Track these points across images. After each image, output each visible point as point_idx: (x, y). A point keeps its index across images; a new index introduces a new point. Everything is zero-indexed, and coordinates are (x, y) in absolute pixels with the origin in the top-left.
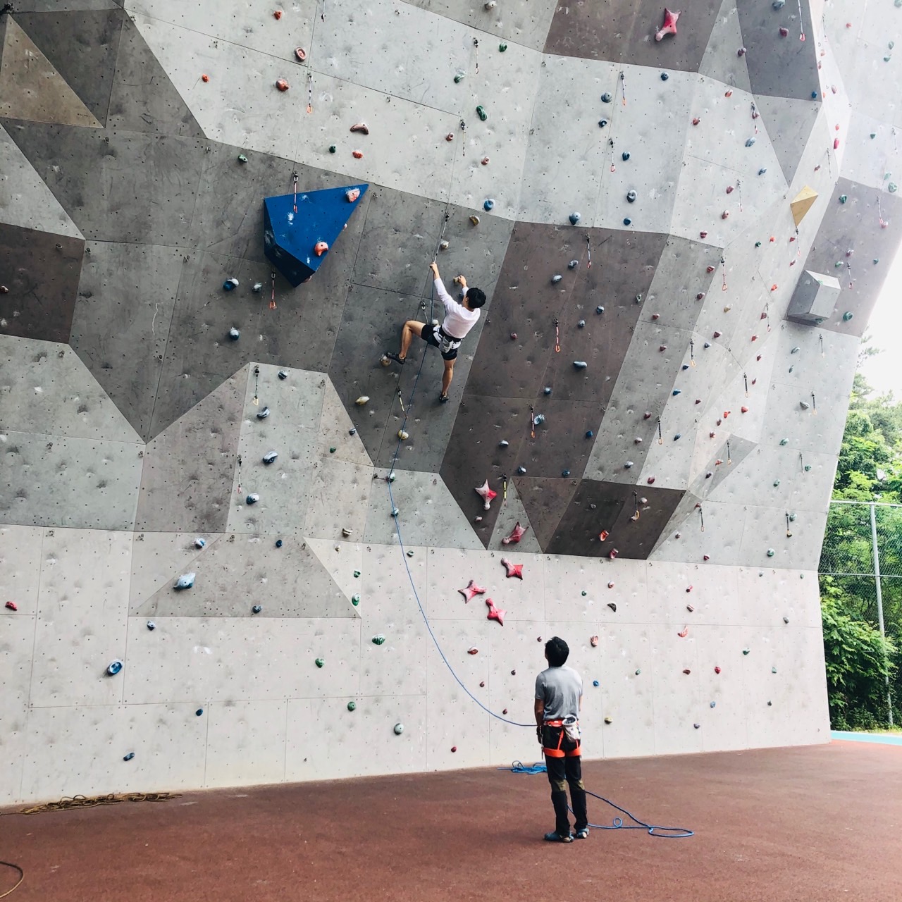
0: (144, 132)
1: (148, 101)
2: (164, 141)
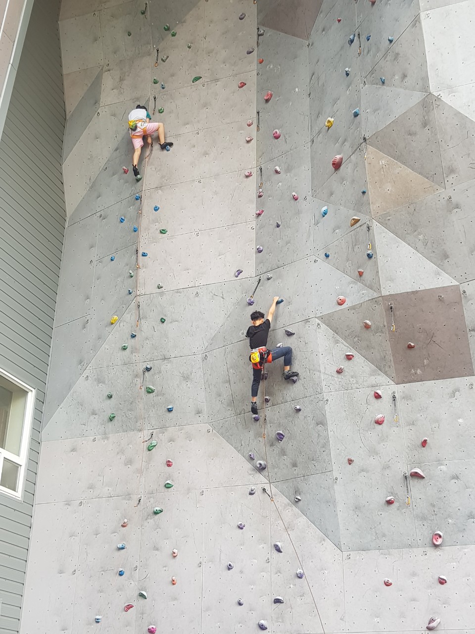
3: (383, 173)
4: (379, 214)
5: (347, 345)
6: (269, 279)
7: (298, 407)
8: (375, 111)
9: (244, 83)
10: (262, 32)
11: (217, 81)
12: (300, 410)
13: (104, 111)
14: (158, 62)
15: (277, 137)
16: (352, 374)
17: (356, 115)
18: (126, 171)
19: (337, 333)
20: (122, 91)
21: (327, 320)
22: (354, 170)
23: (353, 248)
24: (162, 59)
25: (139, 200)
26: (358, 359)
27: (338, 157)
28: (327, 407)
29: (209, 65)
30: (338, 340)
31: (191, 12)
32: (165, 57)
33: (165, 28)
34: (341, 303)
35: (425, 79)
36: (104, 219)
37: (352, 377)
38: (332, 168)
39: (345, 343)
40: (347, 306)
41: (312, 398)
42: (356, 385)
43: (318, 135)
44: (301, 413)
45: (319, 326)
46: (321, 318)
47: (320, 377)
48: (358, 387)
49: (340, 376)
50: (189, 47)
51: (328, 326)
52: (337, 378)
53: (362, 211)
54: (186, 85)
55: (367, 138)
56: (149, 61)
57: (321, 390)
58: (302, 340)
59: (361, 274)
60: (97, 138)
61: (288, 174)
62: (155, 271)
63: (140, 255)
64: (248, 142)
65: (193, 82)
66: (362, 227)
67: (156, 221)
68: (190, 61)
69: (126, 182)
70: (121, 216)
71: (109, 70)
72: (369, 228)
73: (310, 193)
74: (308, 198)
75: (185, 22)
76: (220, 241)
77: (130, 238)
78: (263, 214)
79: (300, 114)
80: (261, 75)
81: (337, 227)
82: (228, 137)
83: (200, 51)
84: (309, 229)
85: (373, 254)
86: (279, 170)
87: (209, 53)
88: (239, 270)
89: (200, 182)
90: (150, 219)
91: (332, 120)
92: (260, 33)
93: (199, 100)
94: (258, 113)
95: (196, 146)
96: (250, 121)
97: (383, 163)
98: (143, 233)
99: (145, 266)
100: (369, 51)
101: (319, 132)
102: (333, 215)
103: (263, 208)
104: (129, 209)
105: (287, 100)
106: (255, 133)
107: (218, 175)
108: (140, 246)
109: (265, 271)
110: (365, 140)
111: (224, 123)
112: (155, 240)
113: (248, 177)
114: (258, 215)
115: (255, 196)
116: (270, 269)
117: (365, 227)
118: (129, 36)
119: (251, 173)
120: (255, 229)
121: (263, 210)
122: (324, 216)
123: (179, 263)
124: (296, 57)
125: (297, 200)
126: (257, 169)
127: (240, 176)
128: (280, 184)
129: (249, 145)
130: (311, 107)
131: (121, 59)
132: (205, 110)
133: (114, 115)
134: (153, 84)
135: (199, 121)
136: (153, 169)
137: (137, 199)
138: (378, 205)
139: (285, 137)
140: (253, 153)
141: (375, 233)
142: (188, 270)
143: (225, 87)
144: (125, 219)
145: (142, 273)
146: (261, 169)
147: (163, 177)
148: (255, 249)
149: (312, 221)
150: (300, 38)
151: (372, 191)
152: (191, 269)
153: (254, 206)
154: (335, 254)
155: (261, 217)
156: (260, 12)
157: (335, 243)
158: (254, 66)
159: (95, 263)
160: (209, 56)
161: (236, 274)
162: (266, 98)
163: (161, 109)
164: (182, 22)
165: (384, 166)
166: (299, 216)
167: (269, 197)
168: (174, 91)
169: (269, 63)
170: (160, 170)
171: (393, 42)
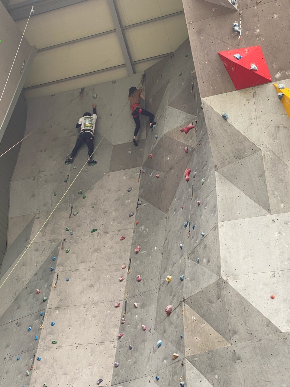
0: (250, 340)
1: (246, 321)
2: (261, 342)
3: (193, 325)
4: (189, 355)
8: (191, 280)
9: (124, 237)
10: (140, 202)
11: (107, 234)
14: (71, 215)
15: (139, 281)
17: (182, 280)
18: (38, 292)
20: (45, 234)
22: (177, 319)
23: (173, 377)
24: (74, 214)
25: (43, 316)
27: (169, 307)
29: (104, 221)
31: (97, 183)
32: (76, 213)
33: (79, 192)
35: (219, 267)
36: (19, 326)
38: (165, 314)
43: (163, 285)
50: (93, 207)
53: (180, 350)
54: (86, 234)
56: (65, 214)
60: (24, 265)
61: (142, 310)
62: (44, 373)
63: (36, 359)
64: (121, 281)
65: (91, 233)
66: (179, 362)
67: (51, 333)
68: (92, 217)
69: (37, 300)
70: (29, 326)
71: (39, 218)
72: (182, 364)
73: (153, 327)
74: (152, 330)
75: (92, 189)
76: (91, 354)
77: (32, 344)
78: (123, 337)
79: (155, 266)
80: (136, 233)
81: (165, 358)
82: (108, 275)
83: (99, 211)
84: (150, 355)
85: (184, 385)
86: (136, 305)
87: (105, 213)
88: (100, 380)
89: (84, 307)
90: (48, 331)
91: (170, 277)
92: (139, 203)
93: (93, 246)
94: (130, 260)
95: (86, 280)
96: (124, 266)
97: (194, 318)
98: (41, 342)
99: (37, 368)
100: (193, 237)
101: (164, 283)
102: (164, 348)
103: (123, 332)
104: (35, 321)
105: (149, 254)
106: (126, 275)
107: (97, 303)
108: (37, 352)
109: (117, 382)
110: (184, 300)
111: (107, 264)
112: (48, 348)
113: (116, 307)
114: (120, 337)
115: (119, 322)
116: (121, 382)
117: (180, 363)
118: (55, 196)
119: (119, 304)
120: (116, 348)
121: (123, 334)
122: (159, 347)
123: (61, 368)
124: (158, 225)
125: (145, 330)
126: (124, 302)
127: (112, 306)
128: (136, 316)
129: (121, 283)
130: (162, 262)
131: (48, 211)
132: (96, 253)
133: (37, 250)
134: (65, 231)
135: (91, 261)
136: (56, 294)
137: (41, 315)
138: (189, 348)
139: (144, 281)
140: (123, 290)
141: (186, 369)
142: (66, 375)
143: (112, 238)
144: (32, 329)
145: (35, 373)
146: (126, 302)
147: (61, 300)
148: (114, 364)
149: (152, 349)
150: (162, 211)
151: (186, 337)
152: (68, 374)
153: (117, 330)
154: (162, 378)
155: (121, 339)
156: (141, 188)
157: (163, 370)
158: (132, 225)
159: (7, 360)
160: (104, 215)
161: (98, 382)
162: (136, 250)
163: (67, 250)
164: (91, 189)
165: (194, 321)
166: (145, 344)
167: (128, 325)
168: (78, 238)
169: (142, 225)
170: (60, 295)
171: (204, 236)
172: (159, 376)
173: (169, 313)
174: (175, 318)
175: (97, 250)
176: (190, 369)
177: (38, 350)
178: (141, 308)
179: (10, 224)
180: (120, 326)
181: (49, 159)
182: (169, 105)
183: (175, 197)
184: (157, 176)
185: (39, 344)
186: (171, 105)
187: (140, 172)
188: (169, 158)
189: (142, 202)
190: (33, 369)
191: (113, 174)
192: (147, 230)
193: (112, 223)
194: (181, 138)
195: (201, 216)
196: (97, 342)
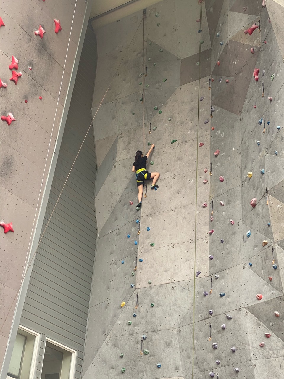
3: (279, 213)
4: (278, 240)
5: (266, 327)
6: (216, 279)
7: (237, 369)
8: (272, 172)
9: (202, 144)
11: (187, 143)
12: (238, 372)
13: (118, 164)
14: (151, 131)
15: (222, 181)
16: (270, 347)
17: (263, 173)
18: (131, 203)
19: (258, 319)
20: (129, 151)
21: (252, 310)
22: (263, 210)
23: (265, 261)
24: (153, 129)
25: (138, 224)
26: (274, 337)
27: (254, 200)
28: (255, 371)
29: (182, 132)
30: (259, 324)
32: (155, 128)
33: (155, 109)
34: (259, 299)
36: (119, 235)
37: (270, 350)
38: (251, 207)
39: (264, 326)
40: (263, 301)
41: (245, 363)
42: (273, 356)
43: (245, 182)
44: (239, 373)
45: (247, 314)
46: (248, 308)
47: (249, 349)
48: (275, 357)
49: (262, 349)
50: (170, 121)
51: (252, 314)
52: (260, 350)
53: (269, 237)
54: (167, 146)
55: (268, 190)
56: (145, 130)
57: (251, 358)
58: (237, 322)
59: (271, 279)
60: (115, 182)
61: (228, 206)
62: (147, 272)
63: (138, 260)
64: (205, 183)
65: (171, 144)
66: (269, 248)
67: (148, 237)
68: (170, 129)
69: (131, 211)
70: (128, 234)
71: (122, 137)
72: (273, 249)
73: (241, 220)
74: (240, 223)
75: (167, 104)
76: (187, 251)
77: (132, 249)
78: (213, 233)
79: (235, 166)
80: (213, 138)
81: (256, 246)
82: (192, 180)
83: (176, 123)
84: (240, 245)
85: (276, 267)
86: (222, 203)
87: (181, 124)
88: (198, 272)
89: (175, 211)
90: (145, 236)
91: (251, 173)
92: (212, 110)
93: (175, 156)
94: (211, 164)
95: (173, 187)
96: (206, 169)
97: (279, 207)
98: (140, 246)
99: (141, 269)
100: (269, 132)
101: (245, 180)
102: (254, 237)
103: (213, 229)
104: (132, 229)
105: (228, 156)
106: (209, 177)
107: (186, 206)
108: (138, 255)
109: (214, 272)
110: (267, 191)
111: (190, 171)
112: (147, 251)
113: (204, 207)
114: (211, 233)
115: (209, 220)
116: (217, 272)
117: (271, 248)
118: (133, 115)
119: (206, 205)
120: (208, 243)
121: (213, 230)
122: (248, 237)
123: (162, 266)
124: (233, 127)
125: (233, 224)
126: (210, 202)
127: (199, 207)
128: (224, 213)
129: (205, 185)
130: (241, 161)
131: (129, 130)
132: (179, 162)
133: (124, 167)
134: (148, 146)
135: (174, 170)
136: (147, 203)
137: (137, 223)
138: (277, 234)
139: (226, 180)
140: (208, 191)
141: (277, 253)
142: (167, 271)
143: (191, 146)
144: (131, 236)
145: (139, 273)
146: (212, 202)
147: (153, 208)
148: (208, 257)
149: (242, 240)
150: (236, 114)
151: (274, 224)
152: (169, 271)
153: (208, 227)
154: (255, 264)
155: (212, 235)
156: (212, 95)
157: (255, 257)
158: (209, 131)
159: (113, 265)
160: (181, 126)
161: (197, 274)
162: (215, 154)
163: (152, 163)
164: (165, 103)
165: (280, 209)
166: (234, 236)
167: (217, 221)
168: (160, 150)
169: (218, 130)
170: (151, 203)
171: (280, 129)
172: (251, 262)
173: (254, 206)
174: (260, 209)
175: (179, 159)
176: (281, 253)
177: (139, 253)
178: (227, 205)
179: (97, 147)
180: (210, 223)
181: (123, 82)
182: (231, 10)
183: (247, 99)
184: (226, 81)
185: (139, 248)
186: (233, 9)
187: (210, 81)
188: (236, 62)
189: (215, 108)
190: (137, 269)
191: (184, 87)
192: (224, 133)
193: (189, 132)
194: (246, 41)
195: (274, 111)
196: (191, 240)
